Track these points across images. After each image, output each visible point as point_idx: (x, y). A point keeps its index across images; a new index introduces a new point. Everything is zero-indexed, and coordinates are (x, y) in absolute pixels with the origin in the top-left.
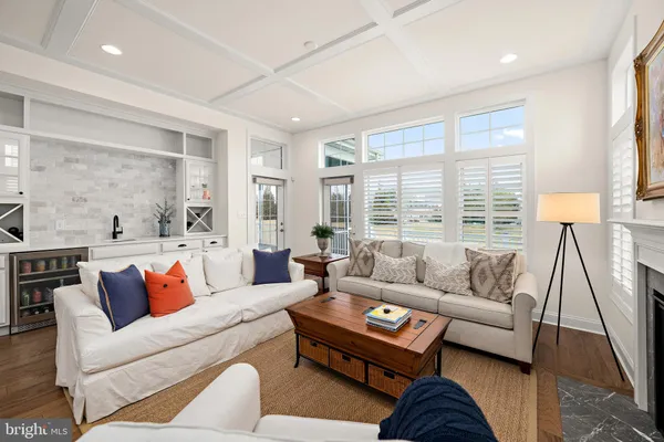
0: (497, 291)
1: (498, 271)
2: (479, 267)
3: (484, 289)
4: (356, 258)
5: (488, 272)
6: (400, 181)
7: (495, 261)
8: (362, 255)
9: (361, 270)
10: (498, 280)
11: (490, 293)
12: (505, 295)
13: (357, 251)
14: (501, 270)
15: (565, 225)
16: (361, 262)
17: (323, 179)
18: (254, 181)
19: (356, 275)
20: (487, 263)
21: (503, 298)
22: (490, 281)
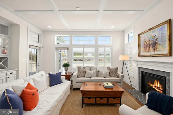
0: (116, 75)
1: (115, 71)
2: (111, 71)
3: (113, 75)
4: (80, 72)
5: (114, 72)
6: (84, 50)
7: (114, 69)
8: (82, 71)
9: (82, 76)
10: (116, 73)
11: (114, 76)
12: (117, 76)
13: (80, 70)
14: (116, 71)
15: (124, 61)
16: (82, 73)
17: (56, 48)
18: (30, 47)
19: (80, 77)
20: (113, 70)
21: (116, 77)
22: (114, 74)
